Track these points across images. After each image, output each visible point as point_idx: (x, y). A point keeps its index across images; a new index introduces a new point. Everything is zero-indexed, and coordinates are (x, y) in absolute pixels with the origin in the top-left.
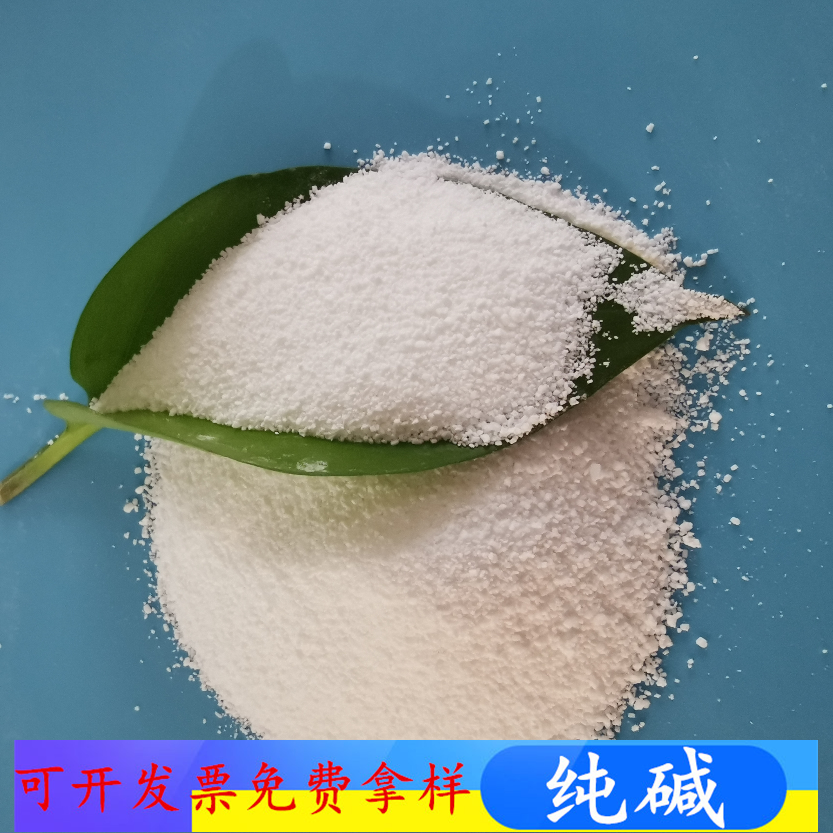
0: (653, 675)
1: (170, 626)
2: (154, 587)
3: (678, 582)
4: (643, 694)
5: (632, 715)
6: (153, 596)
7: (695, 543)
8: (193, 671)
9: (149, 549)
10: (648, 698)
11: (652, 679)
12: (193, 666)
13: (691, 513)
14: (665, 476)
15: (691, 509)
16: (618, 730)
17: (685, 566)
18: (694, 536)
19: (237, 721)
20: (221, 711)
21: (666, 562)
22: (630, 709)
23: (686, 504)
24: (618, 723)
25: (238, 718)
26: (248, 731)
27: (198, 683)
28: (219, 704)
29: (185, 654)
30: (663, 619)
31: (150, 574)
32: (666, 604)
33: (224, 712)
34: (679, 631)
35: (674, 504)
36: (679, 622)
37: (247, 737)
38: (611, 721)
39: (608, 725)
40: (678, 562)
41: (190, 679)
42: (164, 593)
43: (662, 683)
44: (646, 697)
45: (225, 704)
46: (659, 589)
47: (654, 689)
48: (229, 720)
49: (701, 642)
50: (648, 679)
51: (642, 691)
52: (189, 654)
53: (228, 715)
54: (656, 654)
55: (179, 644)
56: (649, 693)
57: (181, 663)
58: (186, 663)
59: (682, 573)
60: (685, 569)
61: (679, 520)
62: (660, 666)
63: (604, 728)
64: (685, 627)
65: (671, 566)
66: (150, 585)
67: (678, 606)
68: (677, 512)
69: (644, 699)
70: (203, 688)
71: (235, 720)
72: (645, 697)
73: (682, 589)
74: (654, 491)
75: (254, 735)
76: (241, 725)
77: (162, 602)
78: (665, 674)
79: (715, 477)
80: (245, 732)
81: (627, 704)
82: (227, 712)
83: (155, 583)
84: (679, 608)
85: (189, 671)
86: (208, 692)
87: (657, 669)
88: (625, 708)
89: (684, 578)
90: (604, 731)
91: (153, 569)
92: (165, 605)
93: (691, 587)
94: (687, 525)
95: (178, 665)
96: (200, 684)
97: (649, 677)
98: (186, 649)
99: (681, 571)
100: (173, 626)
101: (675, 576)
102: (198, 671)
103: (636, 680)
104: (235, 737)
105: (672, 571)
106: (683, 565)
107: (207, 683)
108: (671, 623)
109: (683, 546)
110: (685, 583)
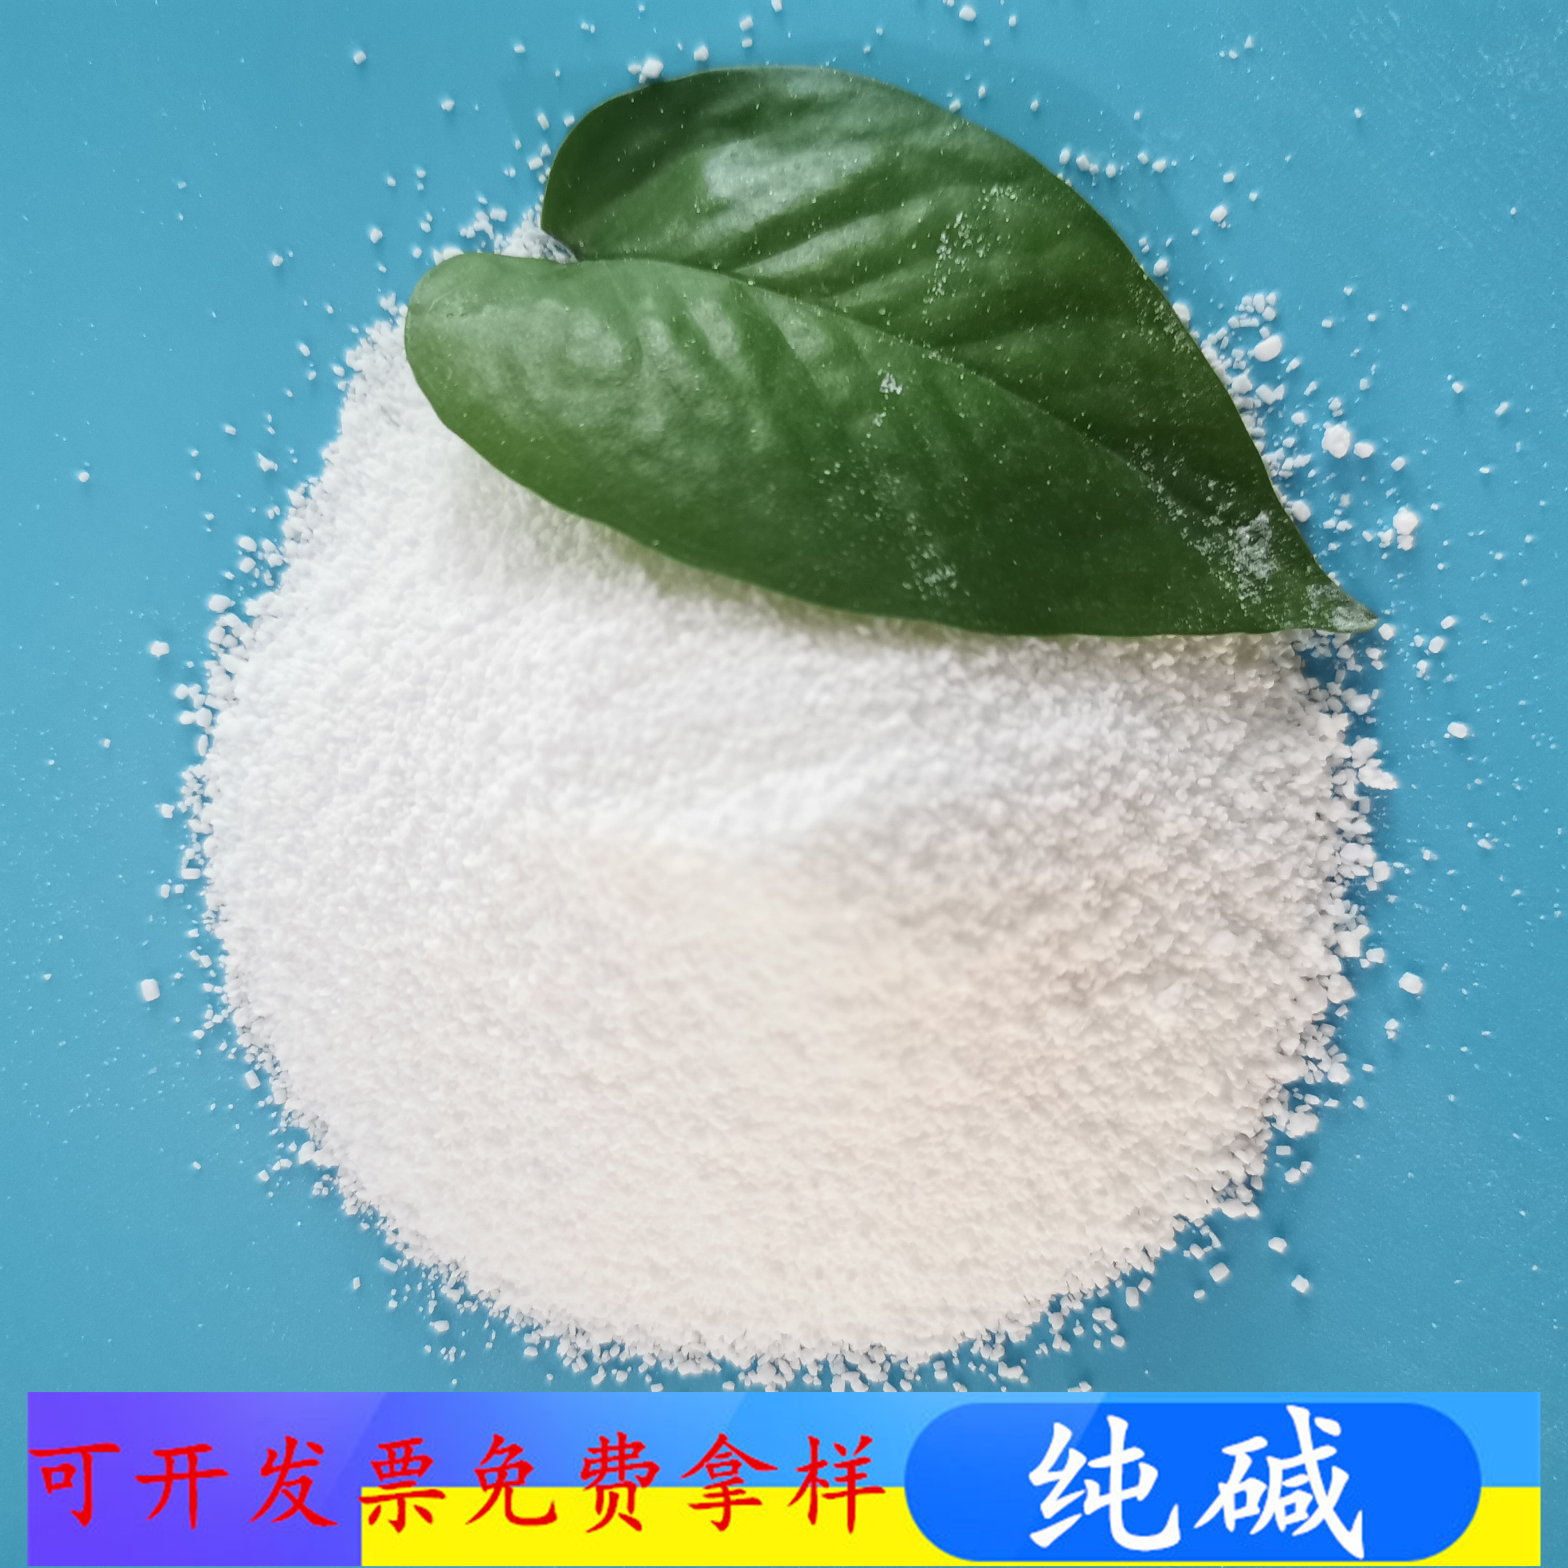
0: (1320, 1061)
1: (261, 1075)
2: (218, 990)
3: (1357, 863)
4: (1303, 1103)
5: (1284, 1151)
6: (216, 1011)
7: (1386, 781)
8: (324, 1171)
9: (200, 905)
10: (1315, 1110)
11: (1319, 1069)
12: (321, 1160)
13: (1370, 720)
14: (1315, 648)
15: (1370, 714)
16: (1258, 1186)
17: (1367, 829)
18: (1380, 767)
19: (434, 1272)
20: (392, 1255)
21: (1331, 824)
22: (1281, 1139)
23: (1361, 704)
24: (1258, 1169)
25: (435, 1266)
26: (461, 1291)
27: (334, 1199)
28: (389, 1241)
29: (300, 1136)
30: (1332, 943)
31: (205, 961)
32: (1337, 909)
33: (400, 1256)
34: (1365, 964)
35: (1337, 705)
36: (1367, 944)
37: (459, 1306)
38: (1245, 1166)
39: (1239, 1176)
40: (1354, 820)
41: (315, 1192)
42: (243, 1000)
43: (1340, 1075)
44: (1310, 1108)
45: (403, 1237)
46: (1320, 881)
47: (1327, 1089)
48: (413, 1273)
49: (1411, 983)
50: (1311, 1071)
51: (1300, 1097)
52: (311, 1132)
53: (411, 1262)
54: (1322, 1018)
55: (284, 1114)
56: (1314, 1100)
57: (292, 1156)
58: (305, 1154)
59: (1363, 845)
60: (1367, 835)
61: (1350, 737)
62: (1335, 1041)
63: (1231, 1183)
64: (1377, 955)
65: (1340, 832)
66: (207, 987)
67: (1360, 913)
68: (1343, 722)
69: (1305, 1113)
70: (348, 1208)
71: (428, 1272)
72: (1308, 1108)
73: (1364, 878)
74: (1297, 683)
75: (473, 1299)
76: (443, 1281)
77: (239, 1020)
78: (1343, 1057)
79: (1412, 644)
80: (455, 1296)
81: (1273, 1129)
82: (408, 1255)
83: (217, 981)
84: (1362, 918)
85: (313, 1173)
86: (358, 1217)
87: (1327, 1047)
88: (1269, 1136)
89: (1367, 854)
90: (1231, 1191)
91: (211, 946)
92: (245, 1029)
93: (1383, 872)
94: (1367, 745)
95: (285, 1163)
96: (340, 1200)
97: (1312, 1066)
98: (303, 1124)
99: (1363, 840)
100: (270, 1075)
101: (1352, 852)
102: (332, 1172)
103: (1290, 1073)
104: (431, 1310)
105: (1343, 843)
106: (1364, 827)
107: (360, 1195)
108: (1351, 948)
109: (1362, 790)
110: (1370, 865)
